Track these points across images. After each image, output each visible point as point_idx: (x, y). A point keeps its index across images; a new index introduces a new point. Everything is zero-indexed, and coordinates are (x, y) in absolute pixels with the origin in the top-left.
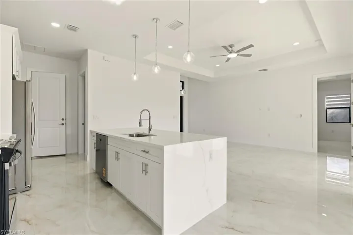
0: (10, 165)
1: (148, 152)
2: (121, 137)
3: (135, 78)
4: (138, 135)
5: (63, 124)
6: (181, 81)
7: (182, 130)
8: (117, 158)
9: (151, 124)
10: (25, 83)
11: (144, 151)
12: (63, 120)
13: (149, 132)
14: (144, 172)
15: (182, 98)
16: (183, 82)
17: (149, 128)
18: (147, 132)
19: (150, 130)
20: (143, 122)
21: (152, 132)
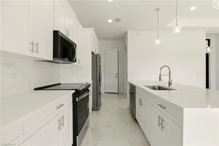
0: (79, 99)
1: (165, 108)
2: (143, 89)
3: (158, 42)
4: (160, 88)
5: (117, 76)
6: (206, 40)
7: (207, 87)
8: (141, 104)
9: (171, 78)
10: (96, 55)
11: (161, 106)
12: (117, 74)
13: (169, 86)
14: (160, 126)
15: (207, 55)
16: (209, 40)
17: (169, 82)
18: (167, 86)
19: (170, 84)
20: (162, 77)
21: (172, 86)
